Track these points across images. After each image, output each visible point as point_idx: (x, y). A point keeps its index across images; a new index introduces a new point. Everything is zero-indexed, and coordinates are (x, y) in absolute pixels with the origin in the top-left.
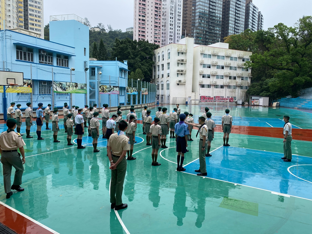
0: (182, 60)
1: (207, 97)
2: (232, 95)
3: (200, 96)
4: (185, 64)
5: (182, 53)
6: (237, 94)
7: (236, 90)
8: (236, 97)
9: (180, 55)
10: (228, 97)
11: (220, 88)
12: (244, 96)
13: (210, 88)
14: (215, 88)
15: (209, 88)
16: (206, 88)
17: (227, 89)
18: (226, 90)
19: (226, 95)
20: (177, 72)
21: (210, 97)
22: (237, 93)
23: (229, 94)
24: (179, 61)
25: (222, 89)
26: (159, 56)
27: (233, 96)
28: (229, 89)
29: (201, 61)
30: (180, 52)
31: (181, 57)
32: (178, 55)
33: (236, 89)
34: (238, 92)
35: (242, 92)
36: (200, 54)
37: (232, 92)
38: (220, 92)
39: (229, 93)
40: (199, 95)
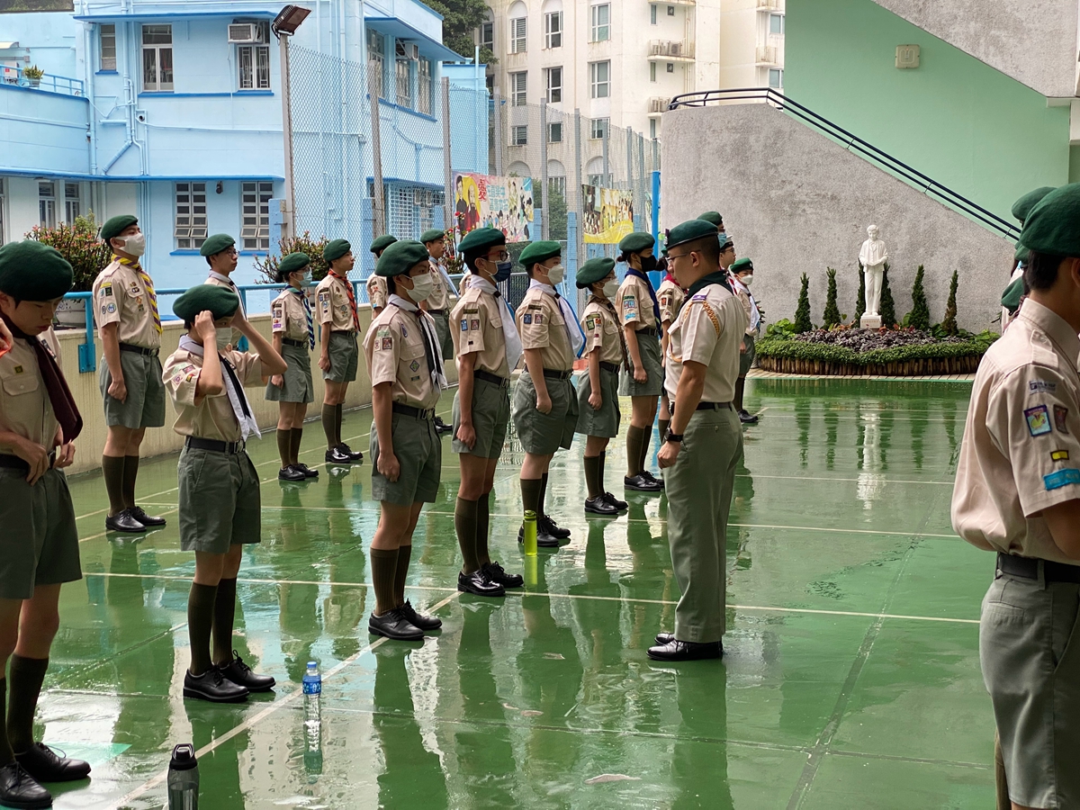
0: (675, 50)
4: (684, 66)
5: (671, 10)
9: (662, 16)
20: (653, 111)
24: (657, 50)
26: (522, 21)
29: (762, 54)
30: (662, 4)
31: (668, 31)
32: (654, 21)
36: (756, 13)
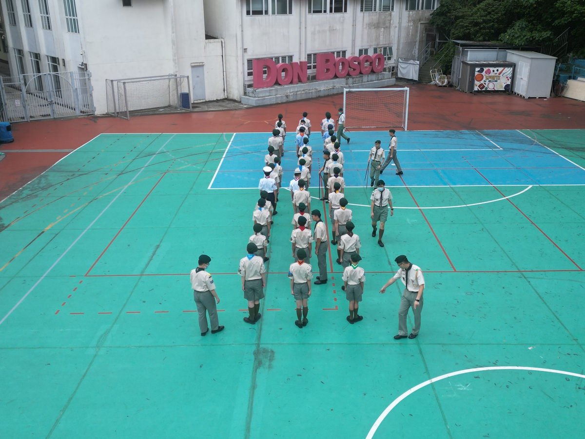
1: (277, 58)
2: (378, 38)
3: (250, 61)
6: (394, 33)
7: (391, 15)
8: (391, 49)
10: (361, 51)
11: (331, 11)
12: (418, 39)
13: (291, 12)
14: (310, 12)
15: (283, 17)
16: (273, 13)
17: (360, 15)
18: (354, 20)
19: (354, 41)
21: (291, 57)
22: (397, 29)
23: (366, 37)
25: (338, 15)
27: (382, 42)
28: (367, 14)
33: (393, 13)
34: (400, 23)
35: (414, 21)
37: (377, 26)
38: (332, 30)
39: (366, 31)
40: (240, 52)
